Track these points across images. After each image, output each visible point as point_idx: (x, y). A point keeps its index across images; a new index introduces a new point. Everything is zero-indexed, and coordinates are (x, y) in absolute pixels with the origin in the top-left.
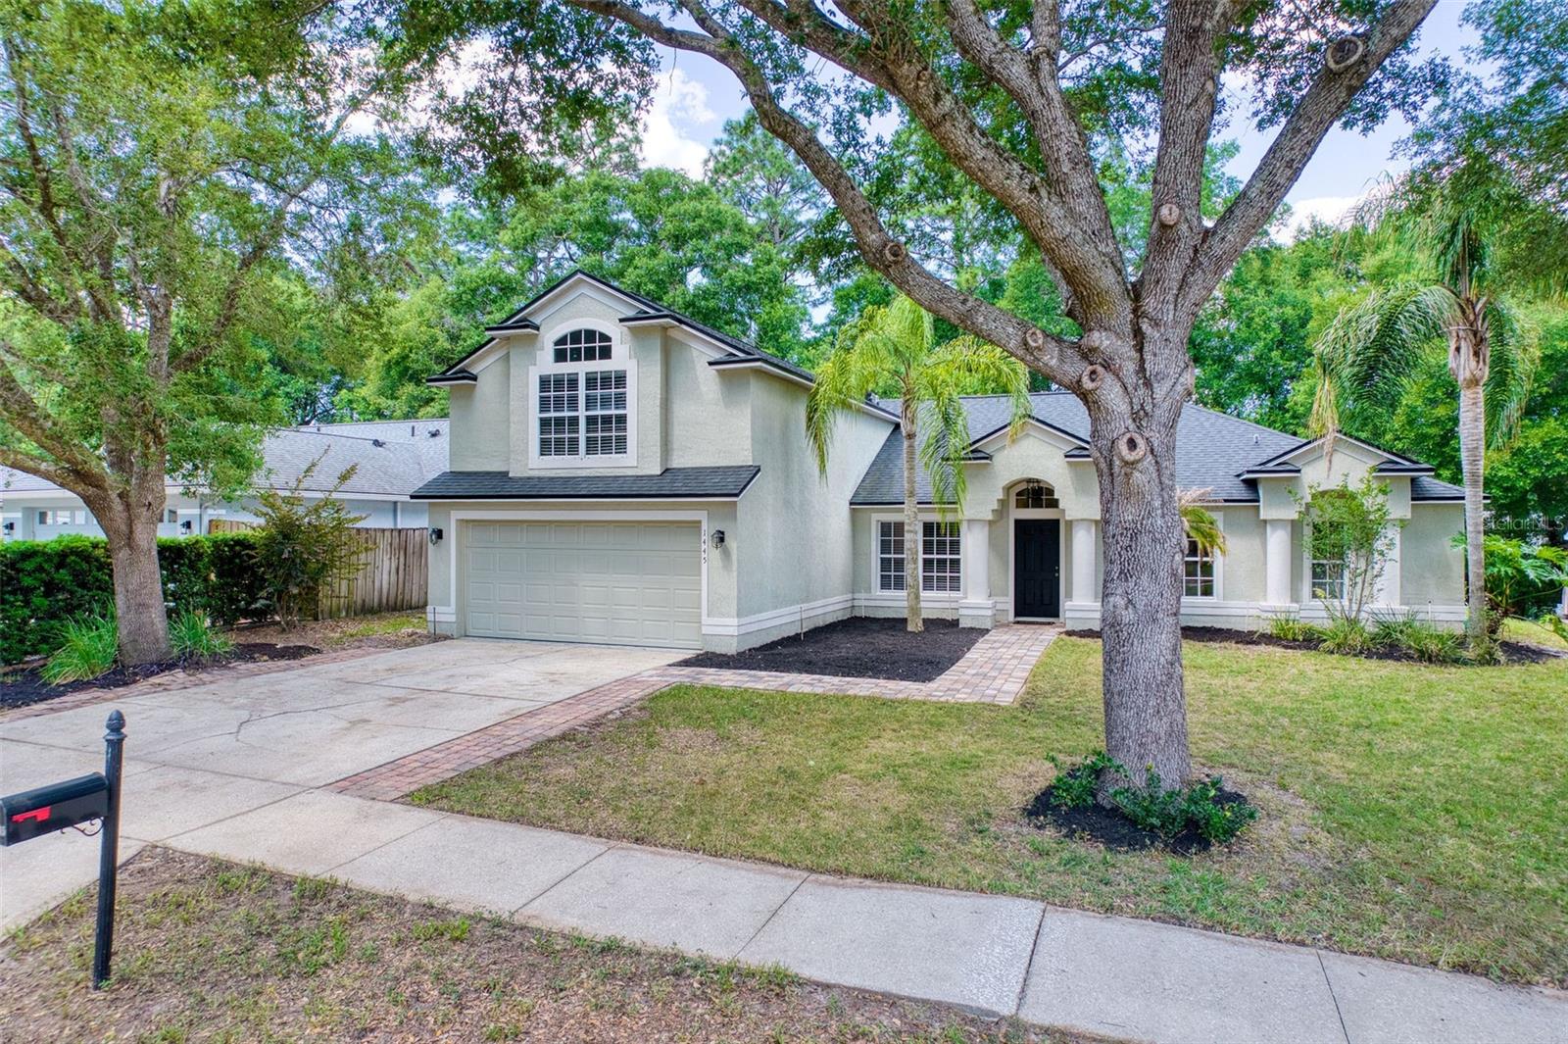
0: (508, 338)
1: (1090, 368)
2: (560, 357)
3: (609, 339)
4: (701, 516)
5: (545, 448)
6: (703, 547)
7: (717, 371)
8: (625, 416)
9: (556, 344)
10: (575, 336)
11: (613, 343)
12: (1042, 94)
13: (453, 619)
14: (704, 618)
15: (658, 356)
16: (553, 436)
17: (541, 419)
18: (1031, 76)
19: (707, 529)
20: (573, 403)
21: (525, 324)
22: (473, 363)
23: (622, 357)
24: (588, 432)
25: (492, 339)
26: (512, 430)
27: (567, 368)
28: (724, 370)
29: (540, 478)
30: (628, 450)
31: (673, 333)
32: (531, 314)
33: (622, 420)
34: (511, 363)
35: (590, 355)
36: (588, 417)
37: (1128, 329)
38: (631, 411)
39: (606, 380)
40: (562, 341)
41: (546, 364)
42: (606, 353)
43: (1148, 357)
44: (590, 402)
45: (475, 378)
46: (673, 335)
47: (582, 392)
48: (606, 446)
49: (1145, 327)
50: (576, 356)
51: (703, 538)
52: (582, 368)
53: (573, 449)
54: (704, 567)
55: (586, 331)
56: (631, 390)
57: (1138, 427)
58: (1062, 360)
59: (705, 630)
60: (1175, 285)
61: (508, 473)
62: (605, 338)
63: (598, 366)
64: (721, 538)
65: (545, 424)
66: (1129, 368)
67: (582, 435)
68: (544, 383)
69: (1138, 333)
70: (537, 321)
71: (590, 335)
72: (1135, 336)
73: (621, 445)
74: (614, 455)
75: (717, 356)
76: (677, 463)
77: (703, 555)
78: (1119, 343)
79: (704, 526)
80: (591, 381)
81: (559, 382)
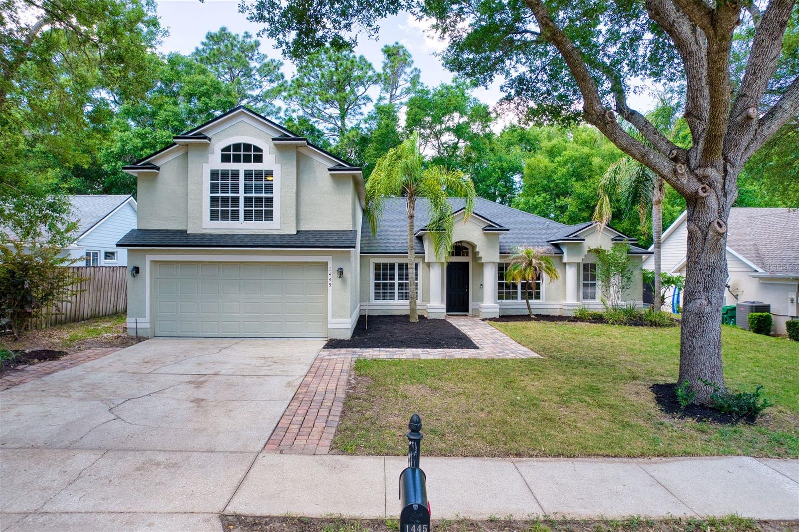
0: (187, 145)
1: (702, 186)
2: (225, 159)
3: (261, 151)
4: (328, 259)
5: (214, 216)
6: (329, 277)
7: (330, 174)
8: (272, 198)
9: (223, 150)
10: (237, 147)
11: (263, 153)
12: (697, 44)
13: (148, 325)
14: (330, 319)
15: (294, 163)
16: (220, 208)
17: (212, 198)
18: (692, 33)
19: (332, 267)
20: (235, 189)
21: (199, 136)
22: (156, 159)
23: (269, 161)
24: (245, 207)
25: (175, 144)
26: (189, 203)
27: (231, 166)
28: (334, 174)
29: (211, 235)
30: (274, 219)
31: (302, 150)
32: (204, 131)
33: (270, 200)
34: (189, 161)
35: (247, 159)
36: (245, 198)
37: (721, 167)
38: (276, 195)
39: (259, 175)
40: (227, 149)
41: (215, 162)
42: (258, 159)
43: (727, 182)
44: (247, 189)
45: (158, 169)
46: (301, 151)
47: (242, 182)
48: (258, 216)
49: (728, 168)
50: (237, 159)
51: (329, 272)
52: (242, 167)
53: (235, 216)
54: (330, 289)
55: (244, 144)
56: (276, 180)
57: (720, 217)
58: (689, 181)
59: (330, 326)
60: (743, 148)
61: (186, 231)
62: (257, 149)
63: (253, 166)
64: (340, 272)
65: (214, 200)
66: (719, 186)
67: (241, 208)
68: (214, 175)
69: (725, 171)
70: (209, 136)
71: (247, 147)
72: (724, 172)
73: (269, 216)
74: (263, 222)
75: (331, 166)
76: (303, 228)
77: (329, 282)
78: (717, 174)
79: (330, 265)
80: (248, 175)
81: (225, 174)
